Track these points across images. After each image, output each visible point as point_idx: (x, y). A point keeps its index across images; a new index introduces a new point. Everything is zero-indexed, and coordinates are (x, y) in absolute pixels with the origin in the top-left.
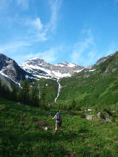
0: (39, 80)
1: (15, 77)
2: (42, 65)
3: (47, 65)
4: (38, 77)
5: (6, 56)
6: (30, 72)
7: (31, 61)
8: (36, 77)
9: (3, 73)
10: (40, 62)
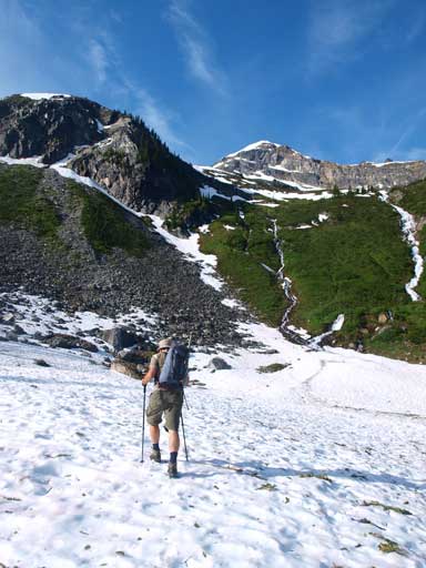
0: (273, 205)
1: (135, 185)
2: (285, 170)
3: (308, 168)
4: (268, 196)
5: (98, 106)
6: (227, 178)
7: (238, 159)
8: (257, 196)
9: (70, 170)
10: (275, 156)
